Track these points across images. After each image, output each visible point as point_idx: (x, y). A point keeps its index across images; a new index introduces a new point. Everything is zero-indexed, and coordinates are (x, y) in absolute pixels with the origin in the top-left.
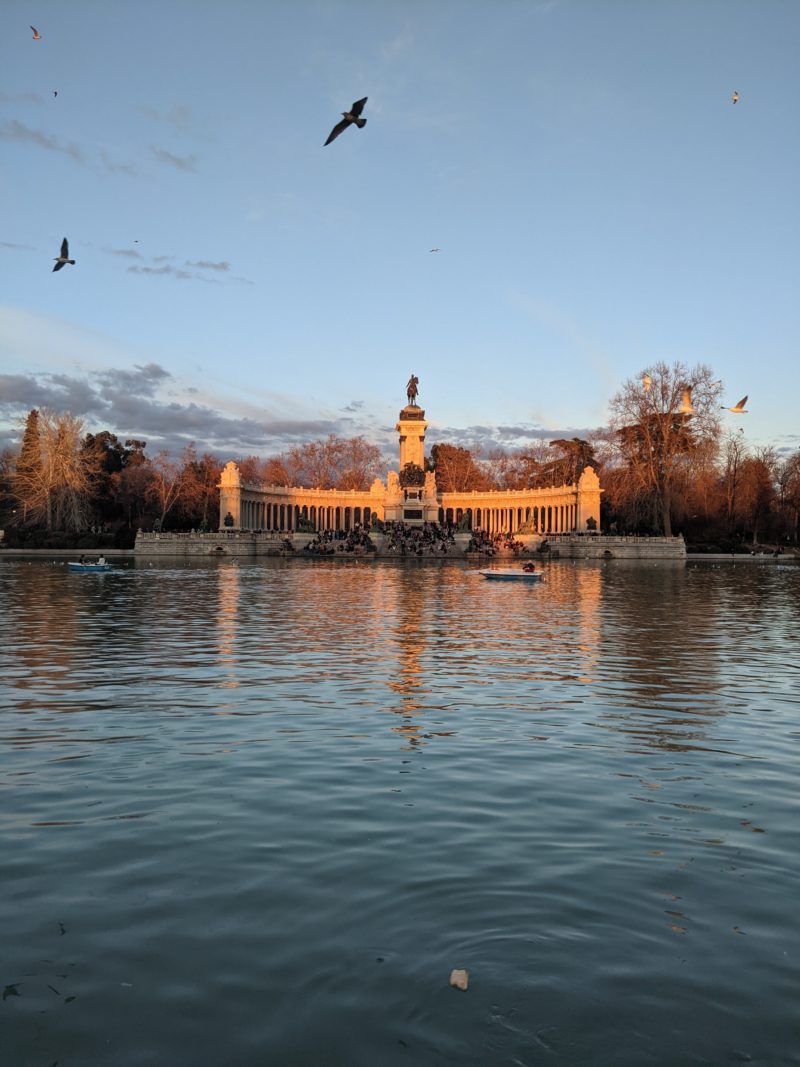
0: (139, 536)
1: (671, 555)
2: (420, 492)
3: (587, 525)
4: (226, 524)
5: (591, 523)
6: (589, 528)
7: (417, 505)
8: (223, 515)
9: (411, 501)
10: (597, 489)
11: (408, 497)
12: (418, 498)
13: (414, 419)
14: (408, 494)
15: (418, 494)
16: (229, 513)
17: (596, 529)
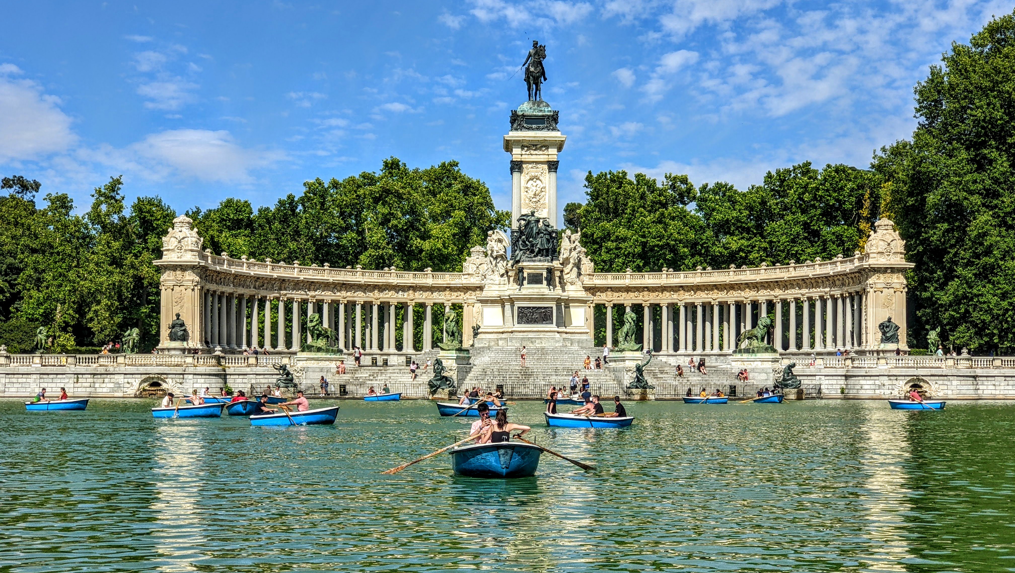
2: (551, 271)
7: (544, 297)
8: (166, 320)
9: (529, 289)
10: (899, 261)
11: (525, 282)
12: (545, 282)
13: (538, 129)
14: (525, 275)
15: (545, 275)
16: (178, 315)
17: (898, 341)
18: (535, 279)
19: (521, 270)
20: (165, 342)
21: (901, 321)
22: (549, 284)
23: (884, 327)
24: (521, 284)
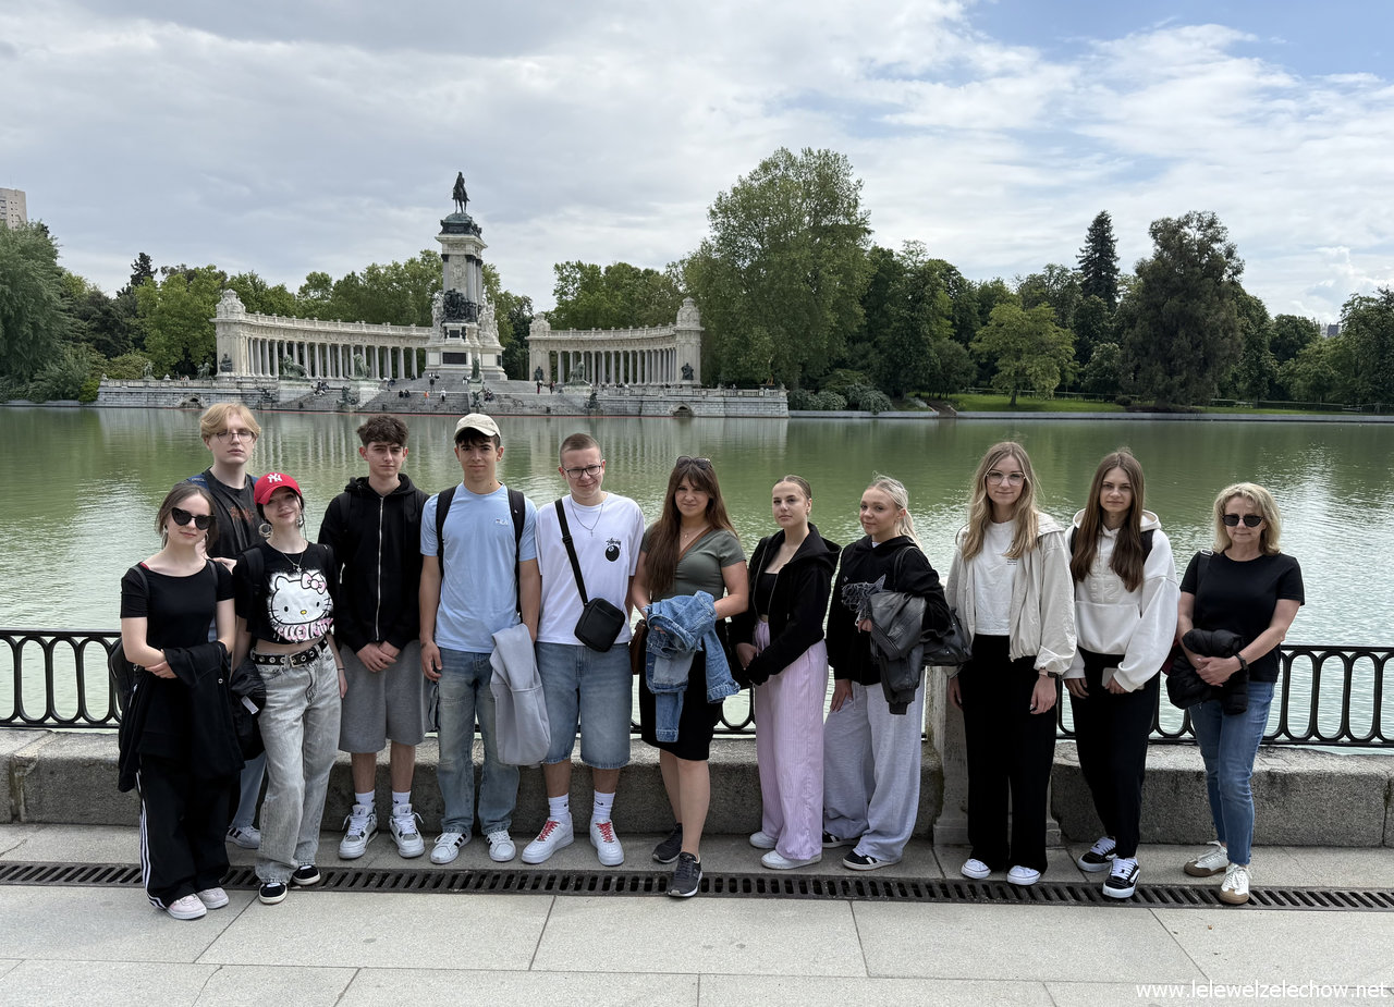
1: (769, 413)
2: (464, 329)
3: (681, 374)
4: (223, 370)
5: (687, 372)
6: (686, 377)
7: (459, 346)
8: (220, 358)
9: (450, 340)
10: (696, 326)
11: (448, 336)
12: (461, 336)
13: (458, 233)
14: (448, 331)
15: (461, 332)
16: (226, 355)
17: (692, 379)
18: (454, 334)
19: (445, 328)
20: (220, 372)
21: (696, 366)
22: (464, 338)
23: (684, 369)
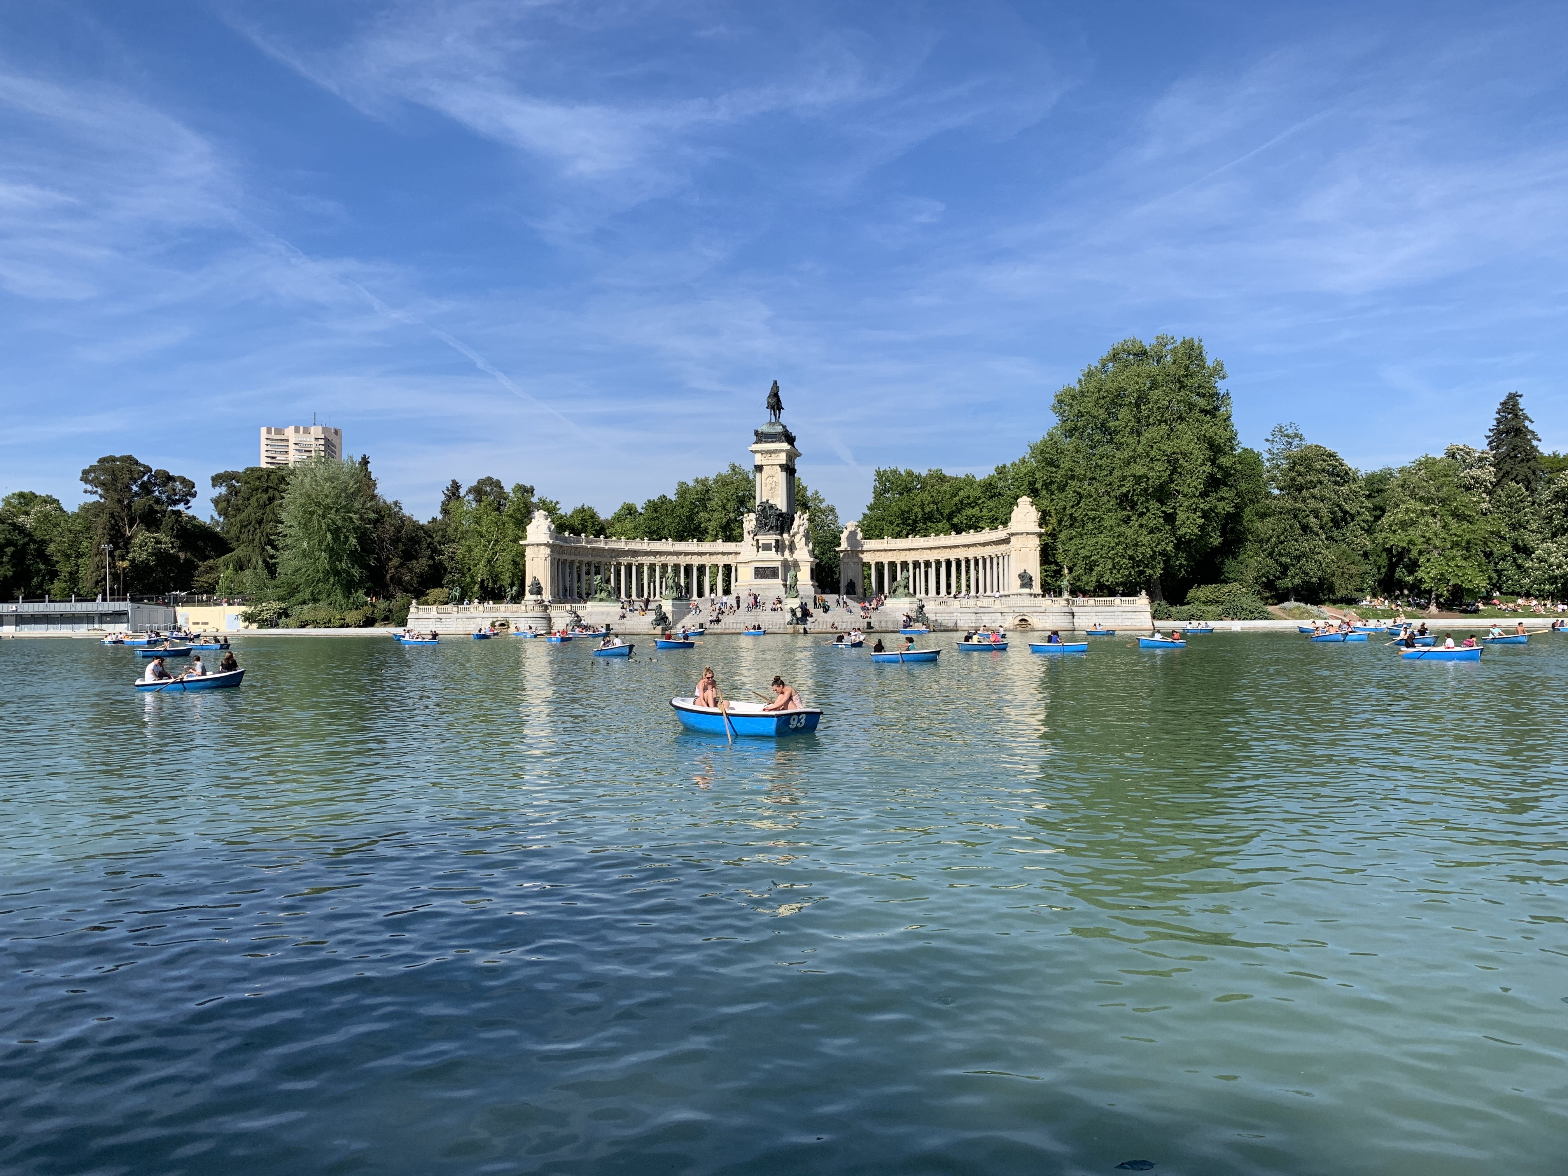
0: (412, 609)
1: (1128, 624)
2: (777, 541)
3: (1019, 582)
4: (531, 593)
5: (1026, 580)
6: (1023, 586)
7: (771, 560)
8: (528, 581)
9: (764, 555)
10: (1034, 528)
11: (760, 550)
12: (774, 549)
13: (772, 442)
14: (760, 545)
15: (774, 544)
16: (535, 578)
17: (1030, 587)
18: (767, 547)
19: (757, 541)
20: (528, 596)
21: (1035, 571)
22: (777, 551)
23: (1022, 576)
24: (758, 551)
